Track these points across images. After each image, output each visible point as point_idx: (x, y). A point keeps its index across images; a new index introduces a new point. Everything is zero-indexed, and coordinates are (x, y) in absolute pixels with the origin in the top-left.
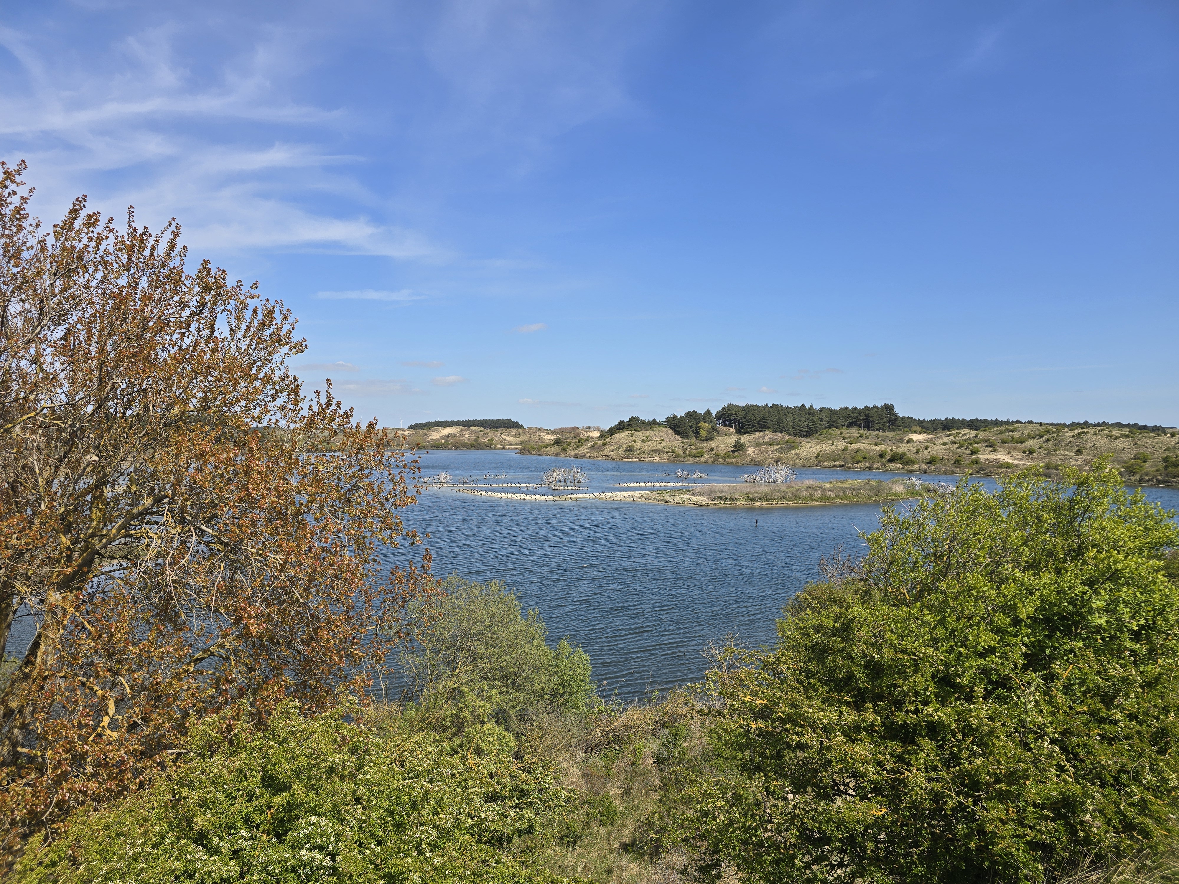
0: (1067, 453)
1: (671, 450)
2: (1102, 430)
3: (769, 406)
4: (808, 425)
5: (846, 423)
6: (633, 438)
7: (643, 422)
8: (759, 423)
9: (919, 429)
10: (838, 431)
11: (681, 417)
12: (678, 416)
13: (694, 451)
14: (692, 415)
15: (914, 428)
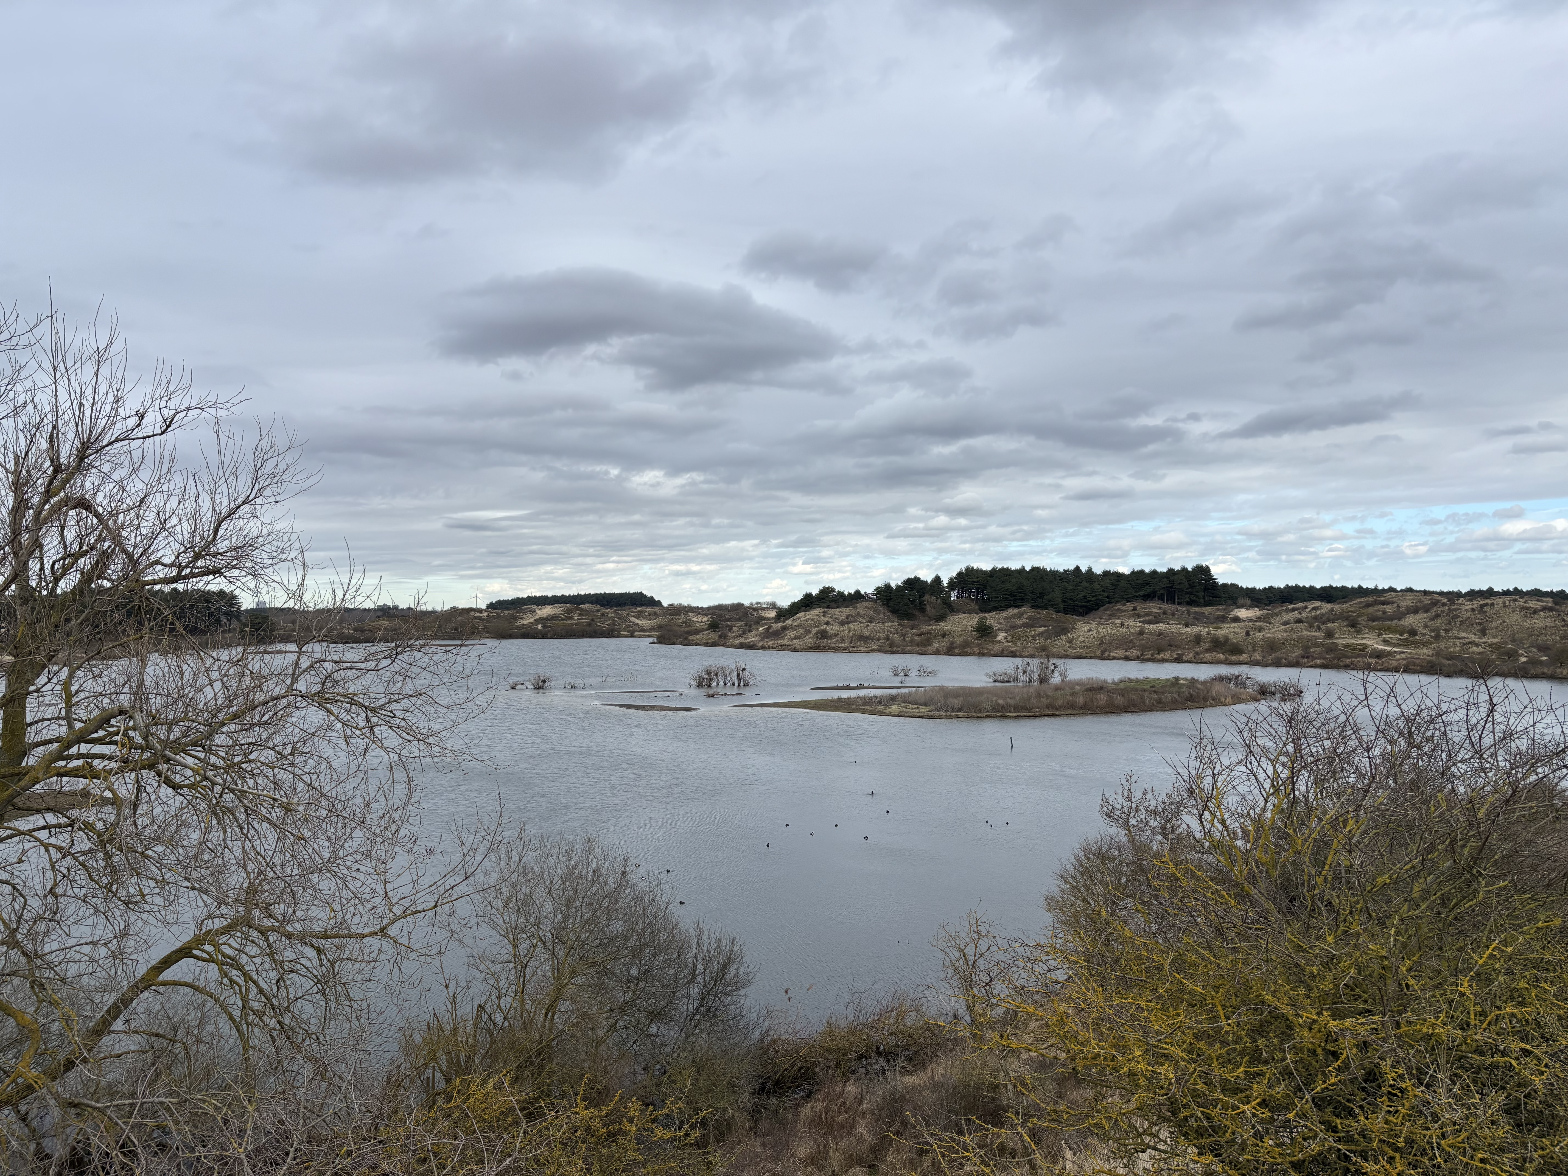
0: (1463, 635)
1: (883, 636)
2: (1515, 600)
3: (1028, 568)
4: (1085, 597)
5: (1141, 593)
6: (826, 619)
7: (841, 594)
8: (1012, 594)
9: (1249, 602)
10: (1130, 606)
11: (897, 586)
12: (893, 585)
13: (916, 638)
14: (913, 584)
15: (1241, 601)
